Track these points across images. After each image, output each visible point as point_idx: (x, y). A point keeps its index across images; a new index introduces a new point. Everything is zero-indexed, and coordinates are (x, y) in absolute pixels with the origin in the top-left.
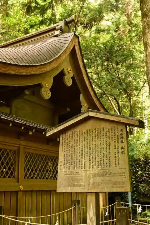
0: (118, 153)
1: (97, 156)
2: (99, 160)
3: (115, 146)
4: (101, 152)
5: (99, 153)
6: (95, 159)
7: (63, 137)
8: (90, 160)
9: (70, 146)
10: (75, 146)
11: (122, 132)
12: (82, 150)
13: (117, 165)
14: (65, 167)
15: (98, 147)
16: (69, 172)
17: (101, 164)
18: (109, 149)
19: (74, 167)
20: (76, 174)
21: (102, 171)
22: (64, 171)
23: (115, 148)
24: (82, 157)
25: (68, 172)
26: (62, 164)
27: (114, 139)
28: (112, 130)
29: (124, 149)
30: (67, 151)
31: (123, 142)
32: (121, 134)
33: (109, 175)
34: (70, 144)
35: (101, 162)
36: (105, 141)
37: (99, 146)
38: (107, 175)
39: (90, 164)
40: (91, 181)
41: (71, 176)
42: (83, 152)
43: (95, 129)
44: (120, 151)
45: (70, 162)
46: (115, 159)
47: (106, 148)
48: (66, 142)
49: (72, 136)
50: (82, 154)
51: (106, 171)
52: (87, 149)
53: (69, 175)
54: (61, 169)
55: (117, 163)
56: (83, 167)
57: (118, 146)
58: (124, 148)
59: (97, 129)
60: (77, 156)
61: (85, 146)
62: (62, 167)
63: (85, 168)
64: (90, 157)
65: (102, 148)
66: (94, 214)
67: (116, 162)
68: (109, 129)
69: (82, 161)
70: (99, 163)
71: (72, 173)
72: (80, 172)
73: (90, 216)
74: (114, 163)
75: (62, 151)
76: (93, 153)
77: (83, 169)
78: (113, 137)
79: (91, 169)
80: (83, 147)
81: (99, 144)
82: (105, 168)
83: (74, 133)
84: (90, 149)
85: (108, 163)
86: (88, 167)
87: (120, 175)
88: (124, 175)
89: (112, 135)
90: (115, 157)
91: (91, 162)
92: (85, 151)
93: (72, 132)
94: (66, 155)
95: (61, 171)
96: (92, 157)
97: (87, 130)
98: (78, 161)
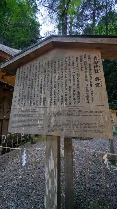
0: (91, 85)
1: (60, 91)
2: (64, 95)
3: (86, 77)
4: (66, 85)
5: (64, 87)
6: (59, 93)
7: (20, 71)
8: (51, 95)
9: (27, 79)
10: (33, 80)
11: (95, 60)
12: (41, 84)
13: (90, 101)
14: (20, 103)
15: (62, 79)
16: (24, 109)
17: (66, 100)
18: (78, 81)
19: (31, 103)
20: (33, 111)
21: (67, 109)
22: (18, 108)
23: (86, 80)
24: (41, 92)
25: (23, 109)
26: (17, 100)
27: (84, 68)
28: (81, 59)
29: (100, 81)
30: (23, 85)
31: (98, 71)
32: (95, 62)
33: (78, 114)
34: (27, 77)
35: (66, 97)
36: (72, 72)
37: (64, 78)
38: (76, 114)
39: (51, 100)
40: (52, 121)
41: (26, 113)
42: (43, 86)
43: (59, 59)
44: (94, 83)
45: (26, 97)
46: (87, 94)
47: (74, 80)
48: (23, 75)
49: (30, 69)
50: (41, 88)
51: (74, 109)
52: (48, 82)
53: (23, 113)
54: (15, 106)
55: (90, 98)
56: (42, 104)
57: (91, 77)
58: (100, 79)
59: (60, 59)
60: (35, 90)
61: (45, 78)
62: (16, 104)
63: (44, 104)
64: (51, 91)
65: (68, 80)
66: (55, 166)
67: (88, 96)
68: (77, 58)
69: (41, 96)
70: (64, 98)
71: (28, 111)
72: (38, 110)
73: (48, 168)
74: (86, 98)
75: (18, 86)
76: (55, 87)
77: (42, 106)
78: (84, 66)
79: (53, 105)
80: (43, 80)
81: (64, 76)
82: (73, 104)
83: (32, 65)
84: (51, 82)
85: (76, 98)
86: (48, 103)
87: (95, 114)
88: (101, 114)
89: (81, 64)
90: (87, 91)
91: (53, 97)
92: (45, 85)
93: (31, 65)
94: (22, 89)
95: (15, 107)
96: (55, 92)
97: (49, 61)
98: (36, 96)
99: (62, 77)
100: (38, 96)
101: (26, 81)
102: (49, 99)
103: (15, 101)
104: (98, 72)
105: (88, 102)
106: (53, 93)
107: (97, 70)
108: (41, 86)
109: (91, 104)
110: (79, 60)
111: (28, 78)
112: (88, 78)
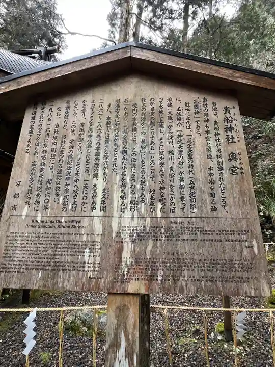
0: (220, 169)
1: (148, 176)
2: (156, 187)
3: (209, 150)
4: (162, 164)
5: (157, 167)
6: (143, 183)
8: (123, 185)
9: (56, 138)
10: (72, 141)
11: (228, 115)
12: (98, 154)
13: (219, 206)
14: (32, 202)
15: (152, 149)
16: (45, 219)
17: (162, 200)
18: (190, 156)
19: (65, 204)
20: (71, 224)
21: (165, 223)
22: (24, 213)
23: (209, 157)
24: (96, 176)
25: (39, 219)
26: (22, 190)
27: (203, 130)
28: (196, 107)
29: (239, 161)
30: (44, 152)
31: (234, 140)
32: (226, 120)
33: (193, 237)
34: (56, 132)
35: (162, 194)
36: (175, 134)
37: (156, 146)
38: (186, 237)
39: (123, 198)
40: (126, 254)
41: (51, 231)
42: (101, 160)
43: (143, 100)
44: (227, 165)
45: (53, 186)
46: (211, 188)
47: (181, 152)
48: (44, 127)
49: (67, 113)
50: (97, 165)
51: (182, 223)
52: (115, 150)
53: (42, 230)
54: (14, 207)
55: (218, 199)
56: (98, 206)
57: (219, 151)
58: (238, 157)
59: (148, 101)
60: (78, 169)
61: (107, 141)
62: (19, 202)
63: (103, 209)
64: (123, 175)
65: (167, 154)
67: (212, 195)
68: (187, 104)
69: (95, 185)
70: (157, 196)
71: (54, 223)
72: (85, 222)
74: (208, 199)
75: (27, 152)
77: (98, 212)
78: (203, 124)
79: (128, 213)
80: (103, 146)
81: (156, 140)
82: (178, 212)
83: (72, 105)
84: (124, 152)
85: (187, 197)
86: (115, 204)
87: (231, 237)
88: (243, 237)
89: (197, 119)
90: (212, 182)
91: (128, 190)
92: (106, 158)
93: (68, 102)
94: (38, 163)
95: (15, 213)
96: (133, 177)
97: (118, 101)
98: (81, 184)
99: (152, 142)
100: (86, 187)
101: (53, 144)
102: (116, 195)
103: (16, 196)
104: (233, 142)
105: (215, 209)
106: (128, 179)
107: (233, 138)
108: (97, 159)
109: (222, 213)
110: (193, 110)
111: (60, 135)
112: (214, 153)
